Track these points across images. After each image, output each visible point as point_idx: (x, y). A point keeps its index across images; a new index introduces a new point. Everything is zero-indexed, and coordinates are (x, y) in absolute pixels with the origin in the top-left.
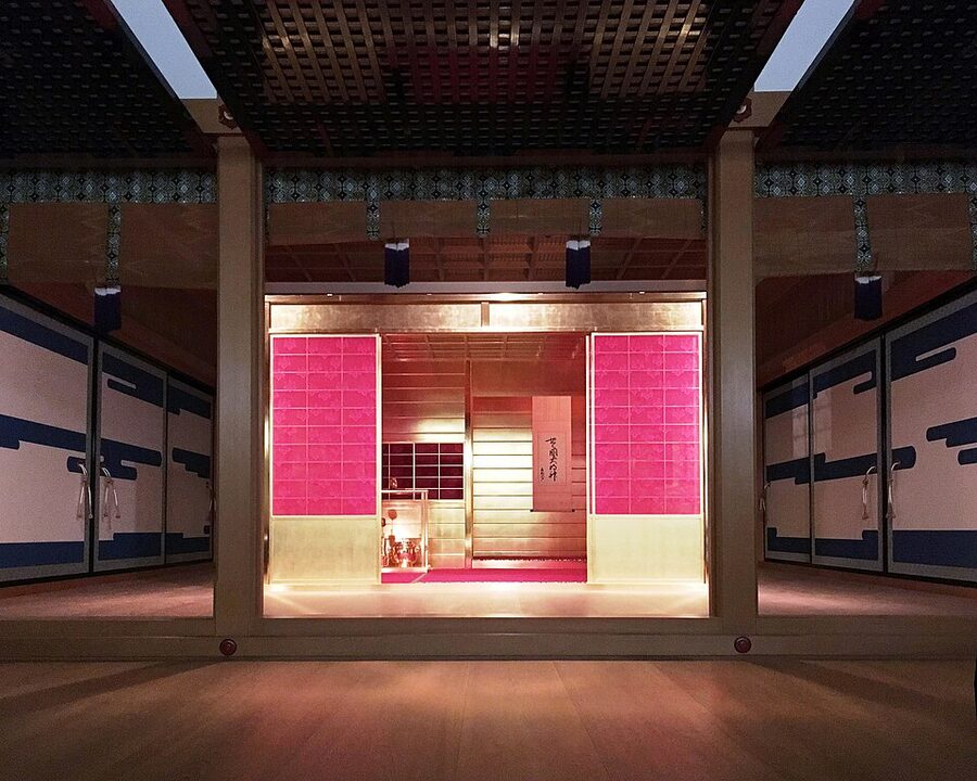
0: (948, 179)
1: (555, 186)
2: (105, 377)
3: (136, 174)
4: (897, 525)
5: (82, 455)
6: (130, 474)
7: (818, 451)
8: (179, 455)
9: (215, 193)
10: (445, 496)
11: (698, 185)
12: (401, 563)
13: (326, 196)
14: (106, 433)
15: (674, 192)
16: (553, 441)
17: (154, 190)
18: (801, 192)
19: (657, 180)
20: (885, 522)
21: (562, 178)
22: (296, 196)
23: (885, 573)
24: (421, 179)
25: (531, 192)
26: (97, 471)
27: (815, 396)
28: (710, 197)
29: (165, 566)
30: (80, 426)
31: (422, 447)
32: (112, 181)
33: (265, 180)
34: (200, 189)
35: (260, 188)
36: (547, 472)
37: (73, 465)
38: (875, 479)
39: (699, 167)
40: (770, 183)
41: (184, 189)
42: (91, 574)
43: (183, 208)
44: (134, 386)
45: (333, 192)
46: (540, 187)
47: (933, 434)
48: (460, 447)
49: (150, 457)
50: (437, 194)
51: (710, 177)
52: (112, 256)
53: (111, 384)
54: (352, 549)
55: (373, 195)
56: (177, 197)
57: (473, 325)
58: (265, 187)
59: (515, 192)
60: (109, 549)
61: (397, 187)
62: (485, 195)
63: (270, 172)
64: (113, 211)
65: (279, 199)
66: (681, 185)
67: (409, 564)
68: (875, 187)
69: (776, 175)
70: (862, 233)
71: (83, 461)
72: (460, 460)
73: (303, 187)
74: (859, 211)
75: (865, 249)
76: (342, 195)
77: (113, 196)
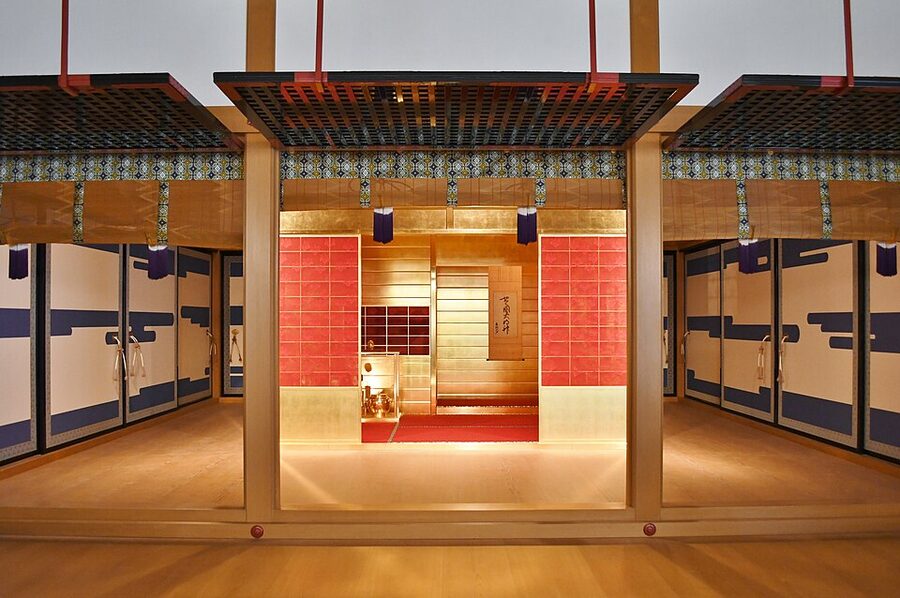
0: (805, 169)
1: (508, 167)
2: (131, 260)
3: (181, 158)
4: (784, 388)
5: (115, 329)
6: (151, 337)
7: (726, 313)
8: (187, 312)
9: (242, 170)
10: (414, 352)
11: (619, 168)
12: (376, 413)
13: (328, 174)
14: (132, 307)
15: (601, 174)
16: (506, 299)
17: (194, 169)
18: (698, 177)
19: (588, 163)
20: (776, 384)
21: (514, 160)
22: (304, 174)
23: (775, 424)
24: (403, 161)
25: (490, 172)
26: (127, 340)
27: (725, 267)
28: (629, 179)
29: (179, 407)
30: (114, 306)
31: (394, 310)
32: (162, 163)
33: (281, 161)
34: (230, 169)
35: (278, 167)
36: (501, 326)
37: (110, 339)
38: (769, 346)
39: (620, 155)
40: (674, 168)
41: (217, 168)
42: (125, 425)
43: (217, 185)
44: (147, 261)
45: (333, 171)
46: (497, 168)
47: (813, 318)
48: (426, 310)
49: (164, 319)
50: (416, 173)
51: (628, 163)
52: (163, 223)
53: (137, 265)
54: (338, 416)
55: (365, 173)
56: (212, 175)
57: (440, 228)
58: (281, 167)
59: (477, 172)
60: (137, 403)
61: (384, 167)
62: (453, 173)
63: (285, 155)
64: (162, 187)
65: (291, 175)
66: (606, 168)
67: (383, 414)
68: (752, 174)
69: (679, 162)
70: (743, 209)
71: (116, 334)
72: (427, 321)
73: (310, 167)
74: (741, 192)
75: (745, 222)
76: (341, 173)
77: (162, 175)
